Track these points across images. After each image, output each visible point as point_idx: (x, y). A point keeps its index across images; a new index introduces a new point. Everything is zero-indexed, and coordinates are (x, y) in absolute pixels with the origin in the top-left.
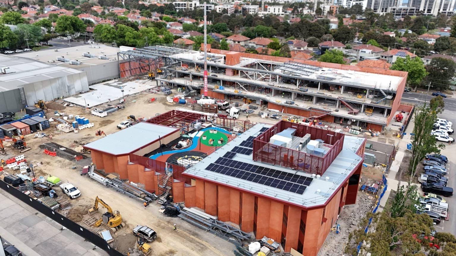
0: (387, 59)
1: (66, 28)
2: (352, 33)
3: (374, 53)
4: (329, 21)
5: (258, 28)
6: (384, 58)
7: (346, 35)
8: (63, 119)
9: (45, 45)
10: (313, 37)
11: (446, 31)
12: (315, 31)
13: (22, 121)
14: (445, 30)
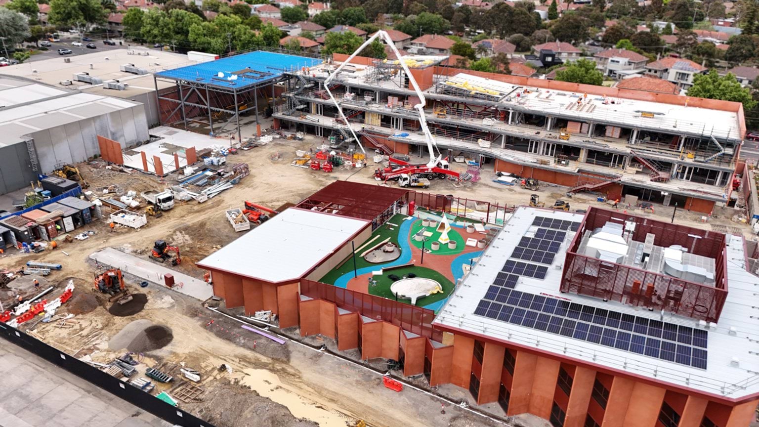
0: (658, 74)
1: (69, 16)
2: (583, 28)
3: (633, 64)
4: (534, 6)
5: (421, 17)
6: (652, 73)
7: (573, 30)
8: (119, 200)
9: (33, 47)
10: (519, 34)
11: (722, 23)
12: (520, 22)
13: (43, 208)
14: (720, 23)
